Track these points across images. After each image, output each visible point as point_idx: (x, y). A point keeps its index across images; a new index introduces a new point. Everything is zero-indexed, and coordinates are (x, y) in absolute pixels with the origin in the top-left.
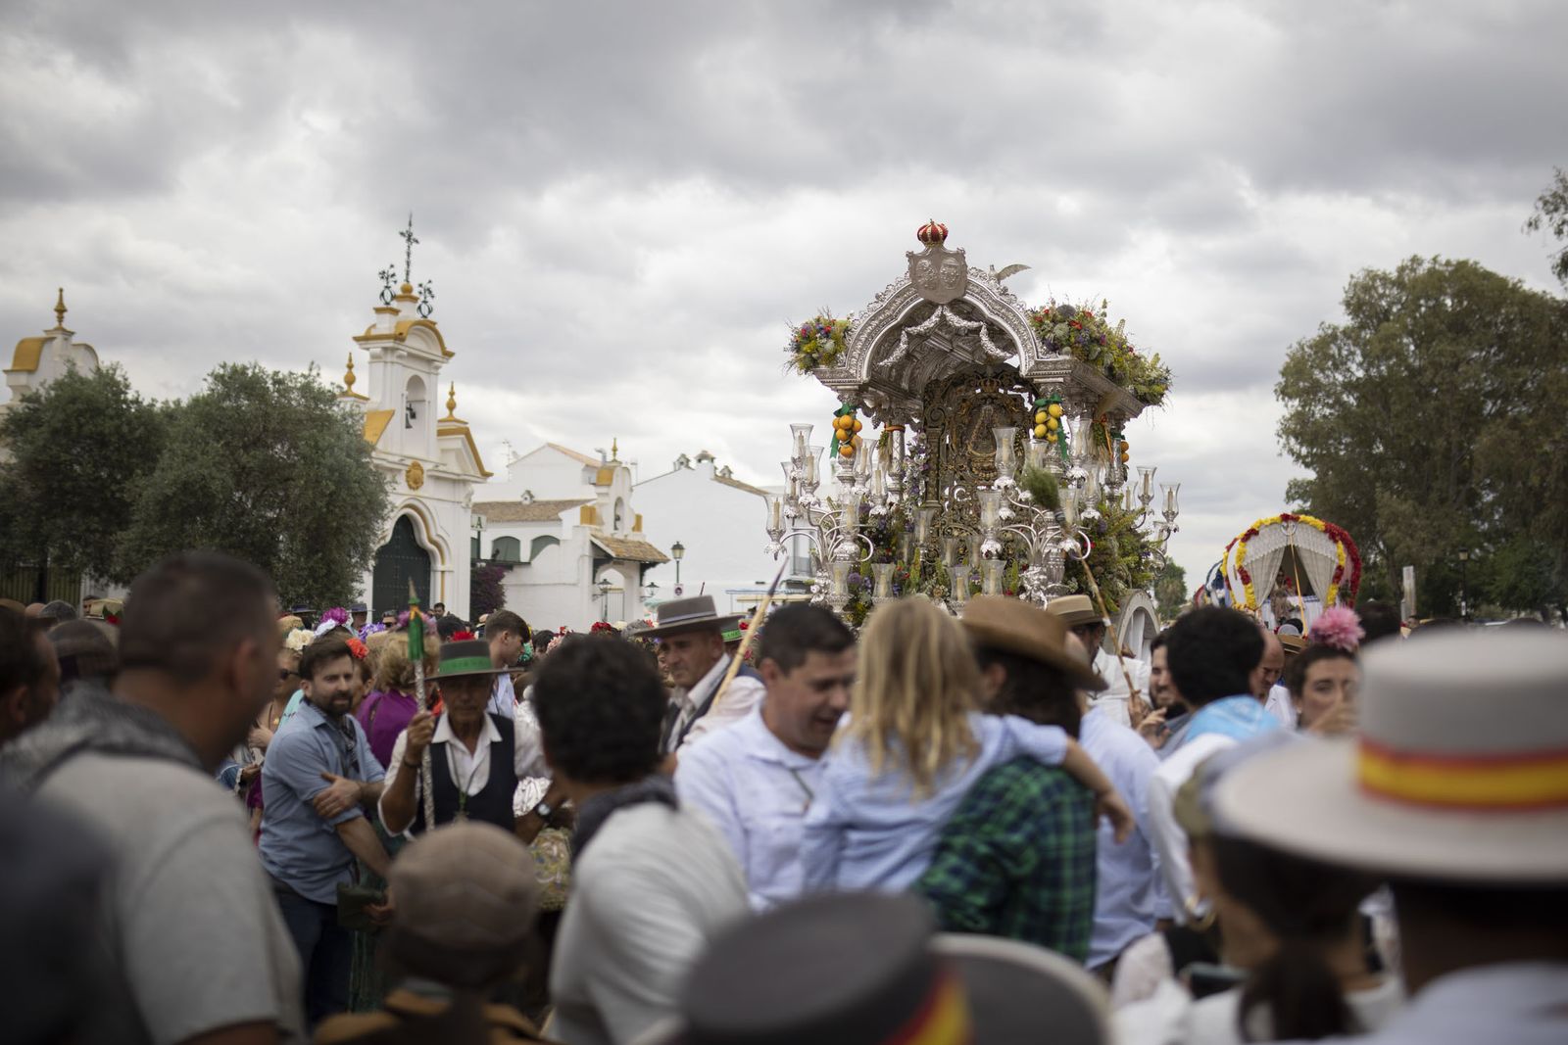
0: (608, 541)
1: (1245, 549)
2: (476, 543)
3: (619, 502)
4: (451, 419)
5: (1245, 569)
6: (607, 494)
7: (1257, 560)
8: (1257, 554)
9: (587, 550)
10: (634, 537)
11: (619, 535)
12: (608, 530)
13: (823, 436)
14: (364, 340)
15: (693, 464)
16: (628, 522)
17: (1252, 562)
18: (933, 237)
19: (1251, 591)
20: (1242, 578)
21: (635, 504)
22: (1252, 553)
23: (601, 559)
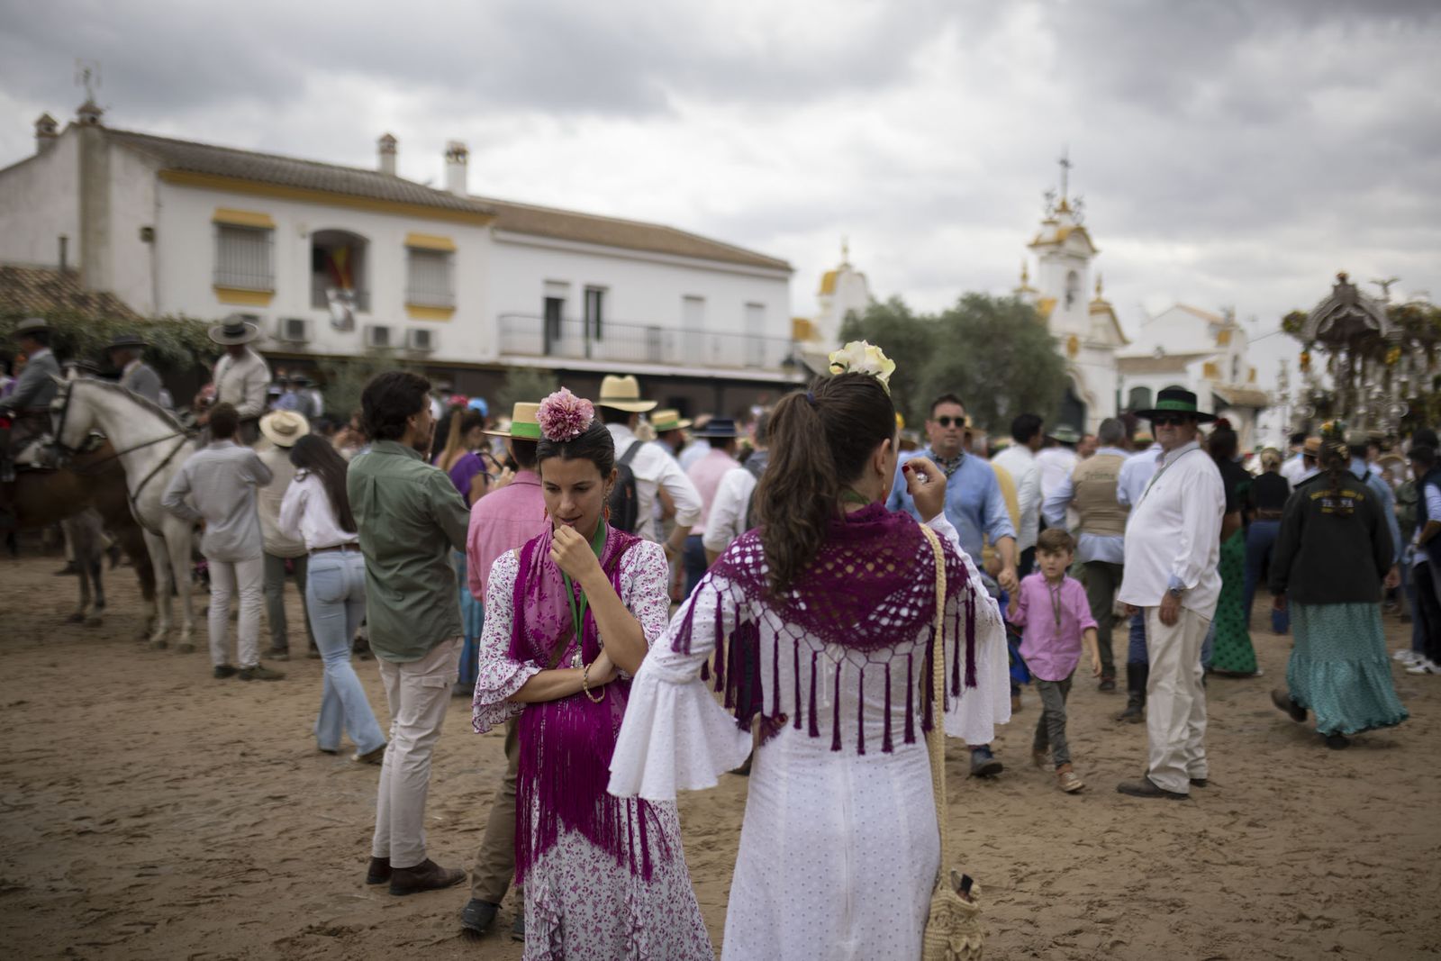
0: (1229, 391)
2: (1118, 394)
3: (1236, 359)
4: (1099, 301)
6: (1226, 352)
9: (1209, 400)
10: (1249, 387)
11: (1236, 386)
12: (1226, 380)
13: (1295, 361)
14: (1035, 245)
16: (1244, 374)
18: (1342, 278)
21: (1250, 360)
23: (1220, 407)
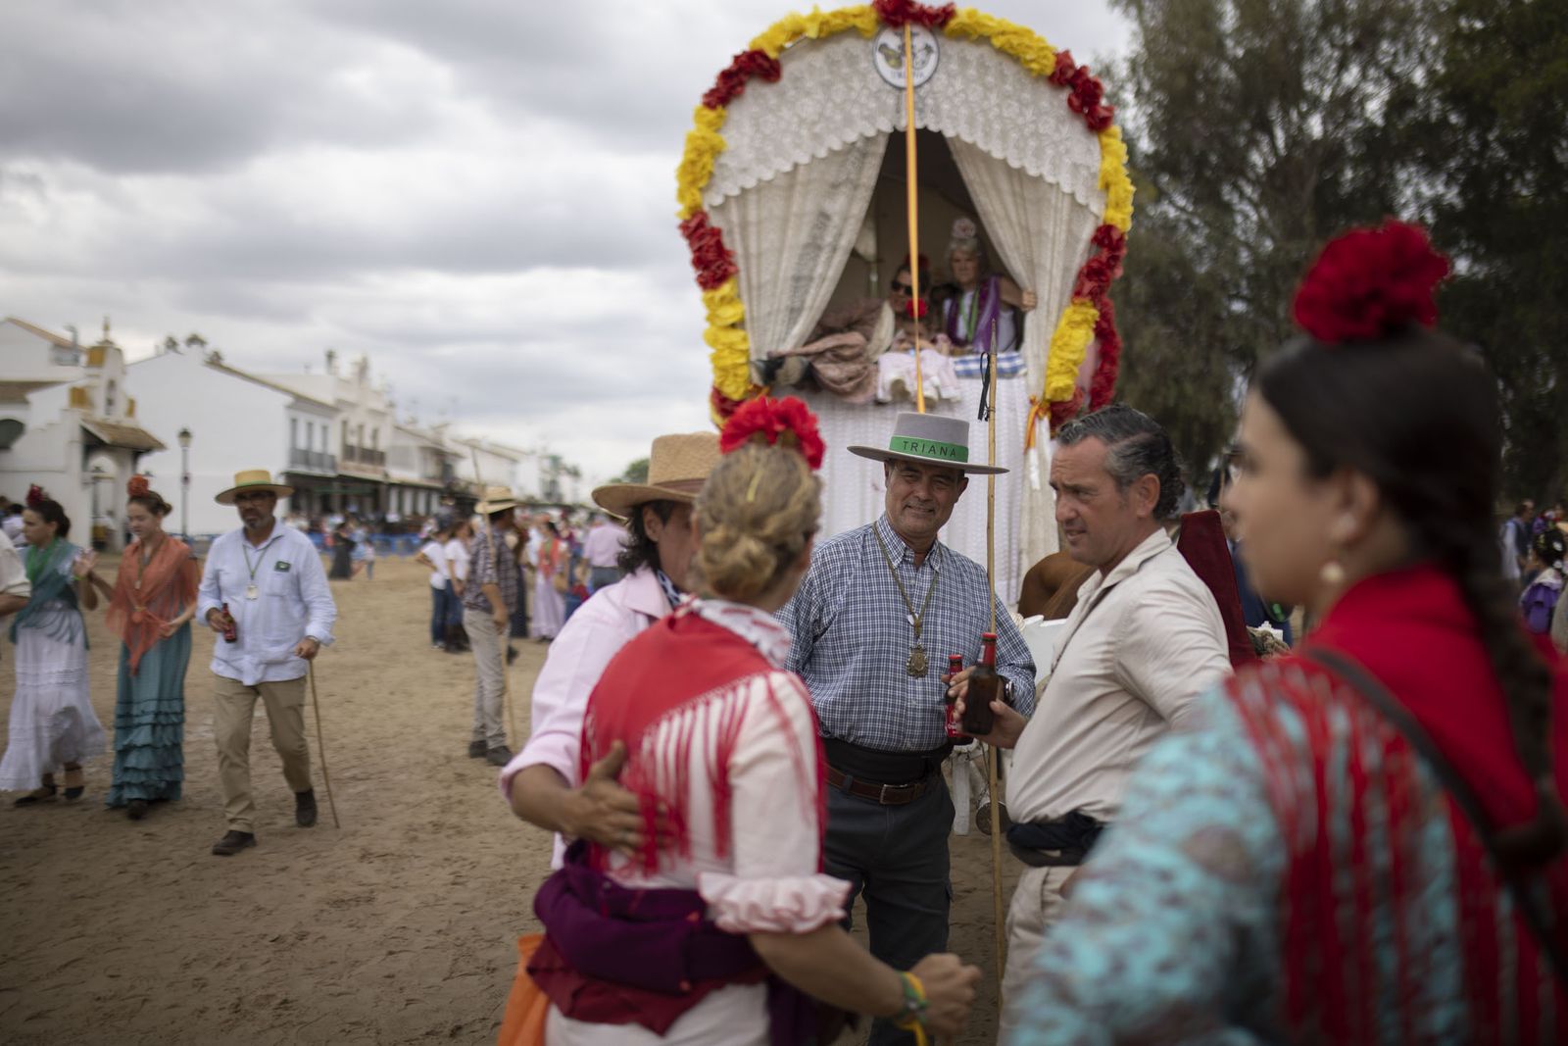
0: (102, 426)
1: (715, 138)
3: (112, 385)
5: (715, 221)
6: (97, 376)
7: (762, 187)
8: (763, 159)
9: (77, 435)
10: (127, 422)
11: (112, 420)
12: (99, 413)
15: (182, 347)
16: (121, 406)
17: (744, 191)
19: (730, 313)
20: (699, 262)
21: (129, 387)
22: (748, 156)
23: (92, 445)
